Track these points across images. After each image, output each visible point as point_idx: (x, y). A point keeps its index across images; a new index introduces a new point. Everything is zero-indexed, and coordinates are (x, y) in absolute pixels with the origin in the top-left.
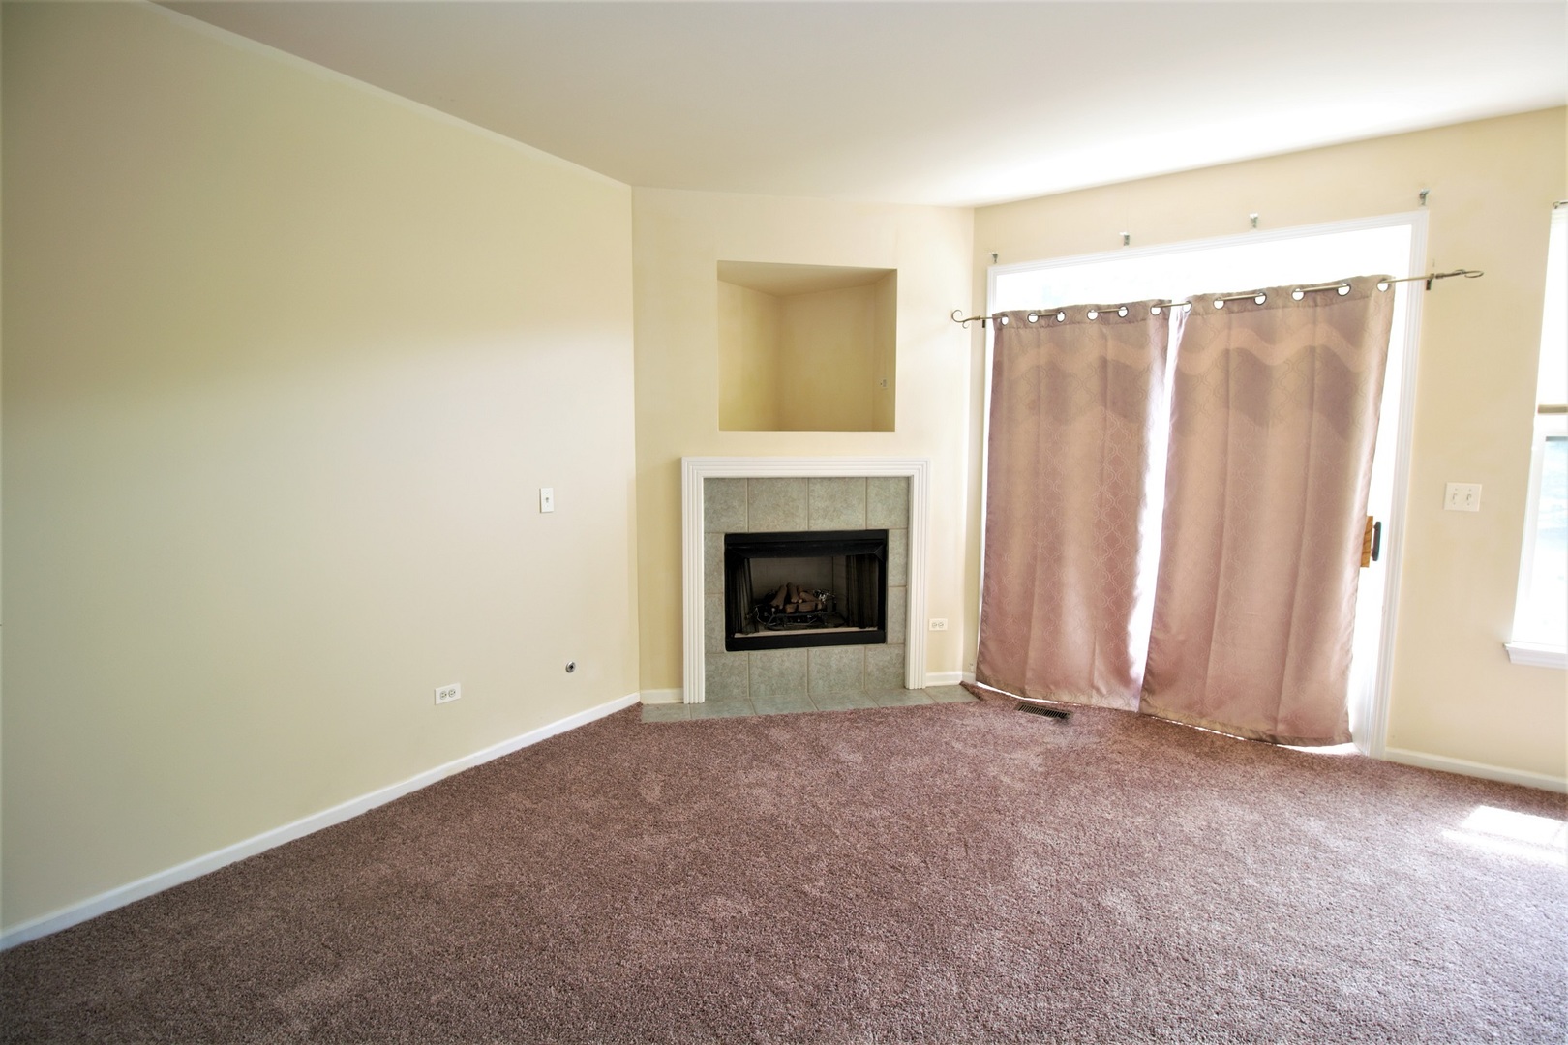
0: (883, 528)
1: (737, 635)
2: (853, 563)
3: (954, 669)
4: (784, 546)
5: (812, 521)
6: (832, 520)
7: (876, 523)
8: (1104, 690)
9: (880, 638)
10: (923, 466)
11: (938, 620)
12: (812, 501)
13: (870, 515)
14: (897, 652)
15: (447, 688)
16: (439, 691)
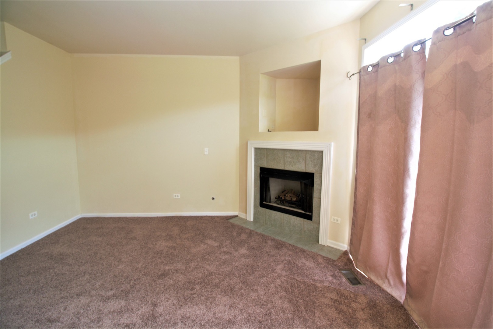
0: (312, 172)
1: (264, 203)
2: (303, 185)
3: (343, 243)
4: (277, 174)
5: (286, 166)
6: (293, 166)
7: (310, 170)
8: (392, 282)
9: (310, 218)
10: (328, 146)
11: (336, 218)
12: (286, 158)
13: (307, 166)
14: (316, 226)
15: (177, 195)
16: (174, 195)
